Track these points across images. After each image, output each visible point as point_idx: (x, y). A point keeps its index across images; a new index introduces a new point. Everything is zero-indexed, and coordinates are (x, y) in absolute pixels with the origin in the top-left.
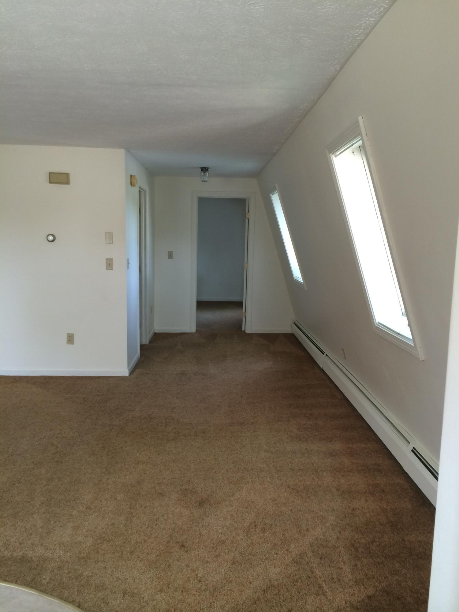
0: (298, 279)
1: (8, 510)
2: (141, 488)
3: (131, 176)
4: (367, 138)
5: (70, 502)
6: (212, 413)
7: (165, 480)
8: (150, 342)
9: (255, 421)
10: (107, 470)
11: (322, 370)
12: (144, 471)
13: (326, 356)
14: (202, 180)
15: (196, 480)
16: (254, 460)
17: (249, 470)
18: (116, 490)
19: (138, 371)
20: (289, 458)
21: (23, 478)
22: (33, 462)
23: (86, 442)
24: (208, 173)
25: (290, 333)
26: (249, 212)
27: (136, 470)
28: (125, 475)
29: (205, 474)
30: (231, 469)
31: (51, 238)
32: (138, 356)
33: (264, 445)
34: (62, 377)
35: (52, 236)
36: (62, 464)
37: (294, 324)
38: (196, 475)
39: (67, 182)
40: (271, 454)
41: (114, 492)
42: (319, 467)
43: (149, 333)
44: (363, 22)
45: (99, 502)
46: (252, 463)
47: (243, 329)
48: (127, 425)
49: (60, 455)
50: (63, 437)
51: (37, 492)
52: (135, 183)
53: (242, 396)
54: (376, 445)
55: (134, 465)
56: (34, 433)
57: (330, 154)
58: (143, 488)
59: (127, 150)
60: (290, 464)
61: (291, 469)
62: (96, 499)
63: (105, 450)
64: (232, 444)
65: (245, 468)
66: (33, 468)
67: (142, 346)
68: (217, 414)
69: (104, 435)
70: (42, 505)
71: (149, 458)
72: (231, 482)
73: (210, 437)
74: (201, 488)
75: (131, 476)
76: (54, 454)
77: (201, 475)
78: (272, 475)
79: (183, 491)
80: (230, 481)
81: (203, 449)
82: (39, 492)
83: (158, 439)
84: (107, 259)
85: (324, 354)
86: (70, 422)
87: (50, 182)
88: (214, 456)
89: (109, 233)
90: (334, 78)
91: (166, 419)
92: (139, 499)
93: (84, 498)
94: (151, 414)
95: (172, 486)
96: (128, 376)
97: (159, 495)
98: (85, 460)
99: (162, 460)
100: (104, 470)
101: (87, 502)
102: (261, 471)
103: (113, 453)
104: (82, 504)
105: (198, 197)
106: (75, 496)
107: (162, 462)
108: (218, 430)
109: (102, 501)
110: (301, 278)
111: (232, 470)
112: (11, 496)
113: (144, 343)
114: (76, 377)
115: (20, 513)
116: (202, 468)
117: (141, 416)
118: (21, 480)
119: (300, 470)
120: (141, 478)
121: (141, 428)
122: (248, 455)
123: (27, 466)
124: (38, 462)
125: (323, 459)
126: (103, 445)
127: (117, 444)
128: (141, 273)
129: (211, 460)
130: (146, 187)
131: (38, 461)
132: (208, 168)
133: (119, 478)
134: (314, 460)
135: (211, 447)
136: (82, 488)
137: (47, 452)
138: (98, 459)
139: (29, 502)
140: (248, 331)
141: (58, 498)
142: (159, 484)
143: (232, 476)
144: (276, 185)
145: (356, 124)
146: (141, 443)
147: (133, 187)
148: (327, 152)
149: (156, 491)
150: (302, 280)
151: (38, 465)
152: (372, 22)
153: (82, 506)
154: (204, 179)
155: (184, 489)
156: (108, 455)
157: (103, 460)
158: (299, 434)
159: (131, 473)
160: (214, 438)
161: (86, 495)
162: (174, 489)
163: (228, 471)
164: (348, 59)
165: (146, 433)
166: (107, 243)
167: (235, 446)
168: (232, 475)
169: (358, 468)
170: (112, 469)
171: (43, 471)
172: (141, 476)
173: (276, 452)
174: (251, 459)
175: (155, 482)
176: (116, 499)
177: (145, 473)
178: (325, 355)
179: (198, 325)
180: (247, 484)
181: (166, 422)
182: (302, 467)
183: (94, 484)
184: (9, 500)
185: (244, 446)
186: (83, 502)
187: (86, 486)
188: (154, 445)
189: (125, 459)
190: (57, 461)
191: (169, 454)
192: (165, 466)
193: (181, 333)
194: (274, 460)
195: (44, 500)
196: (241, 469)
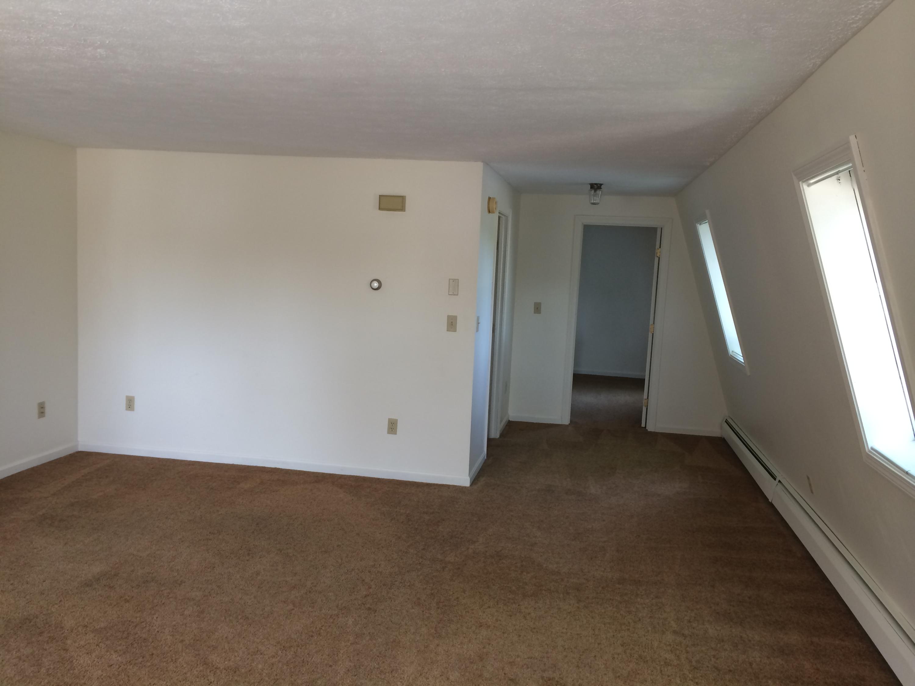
0: (735, 355)
1: (303, 674)
2: (484, 666)
3: (490, 198)
4: (864, 169)
5: (385, 674)
6: (592, 559)
7: (519, 659)
8: (502, 435)
9: (658, 581)
10: (436, 631)
11: (772, 505)
12: (489, 639)
13: (779, 484)
14: (591, 202)
15: (565, 666)
16: (656, 645)
17: (647, 661)
18: (449, 665)
19: (483, 480)
20: (712, 648)
21: (323, 628)
22: (337, 606)
23: (409, 584)
24: (600, 192)
25: (719, 436)
26: (660, 248)
27: (478, 636)
28: (461, 643)
29: (580, 657)
30: (618, 654)
31: (376, 285)
32: (484, 457)
33: (672, 622)
34: (379, 479)
35: (377, 282)
36: (376, 614)
37: (726, 423)
38: (566, 656)
39: (403, 209)
40: (683, 638)
41: (446, 668)
42: (761, 670)
43: (501, 421)
44: (863, 6)
45: (425, 680)
46: (652, 650)
47: (643, 425)
48: (466, 564)
49: (373, 600)
50: (378, 572)
51: (342, 652)
52: (495, 209)
53: (639, 536)
54: (860, 644)
55: (474, 628)
56: (340, 561)
57: (799, 181)
58: (486, 668)
59: (487, 164)
60: (713, 659)
61: (714, 667)
62: (421, 674)
63: (435, 600)
64: (621, 614)
65: (640, 656)
66: (337, 616)
67: (489, 440)
68: (600, 562)
69: (434, 576)
70: (347, 674)
71: (497, 620)
72: (619, 677)
73: (588, 598)
74: (572, 679)
75: (470, 645)
76: (365, 597)
77: (574, 658)
78: (684, 674)
79: (545, 681)
80: (618, 675)
81: (577, 617)
82: (344, 652)
83: (510, 592)
84: (449, 317)
85: (775, 479)
86: (387, 549)
87: (380, 209)
88: (594, 630)
89: (454, 280)
90: (811, 74)
91: (522, 561)
92: (481, 683)
93: (403, 671)
94: (501, 551)
95: (529, 669)
96: (468, 487)
97: (509, 682)
98: (407, 611)
99: (514, 626)
100: (433, 631)
101: (408, 678)
102: (667, 664)
103: (445, 606)
104: (401, 679)
105: (583, 224)
106: (392, 665)
107: (515, 630)
108: (600, 589)
109: (428, 679)
110: (742, 355)
111: (620, 656)
112: (308, 654)
113: (493, 436)
114: (397, 481)
115: (318, 681)
116: (574, 648)
117: (486, 552)
118: (322, 631)
119: (730, 671)
120: (485, 650)
121: (485, 571)
122: (646, 634)
123: (329, 611)
124: (344, 607)
125: (768, 658)
126: (431, 590)
127: (451, 593)
128: (494, 334)
129: (589, 637)
130: (508, 212)
131: (344, 605)
132: (601, 185)
133: (453, 646)
134: (753, 657)
135: (589, 615)
136: (401, 653)
137: (356, 593)
138: (424, 613)
139: (331, 666)
140: (651, 428)
141: (369, 665)
142: (512, 664)
143: (620, 667)
144: (707, 212)
145: (847, 147)
146: (485, 594)
147: (490, 214)
148: (794, 178)
149: (505, 674)
150: (742, 358)
151: (343, 612)
152: (877, 6)
153: (401, 682)
154: (594, 201)
155: (547, 678)
156: (438, 608)
157: (431, 614)
158: (730, 610)
159: (470, 641)
160: (594, 600)
161: (407, 666)
162: (532, 676)
163: (614, 658)
164: (835, 52)
165: (492, 579)
166: (450, 294)
167: (626, 618)
168: (620, 665)
169: (827, 679)
170: (444, 631)
171: (350, 622)
172: (484, 648)
173: (691, 636)
174: (651, 643)
175: (505, 660)
176: (448, 679)
177: (489, 644)
178: (777, 480)
179: (575, 412)
180: (643, 683)
181: (522, 566)
182: (733, 666)
183: (418, 651)
184: (305, 659)
185: (640, 620)
186: (403, 676)
187: (407, 652)
188: (504, 600)
189: (462, 617)
190: (369, 609)
191: (525, 617)
192: (520, 636)
193: (548, 424)
194: (688, 649)
195: (351, 666)
196: (635, 657)
